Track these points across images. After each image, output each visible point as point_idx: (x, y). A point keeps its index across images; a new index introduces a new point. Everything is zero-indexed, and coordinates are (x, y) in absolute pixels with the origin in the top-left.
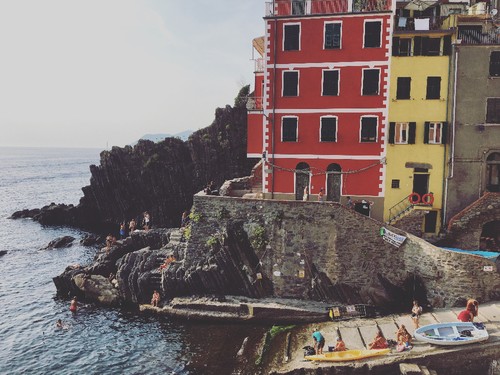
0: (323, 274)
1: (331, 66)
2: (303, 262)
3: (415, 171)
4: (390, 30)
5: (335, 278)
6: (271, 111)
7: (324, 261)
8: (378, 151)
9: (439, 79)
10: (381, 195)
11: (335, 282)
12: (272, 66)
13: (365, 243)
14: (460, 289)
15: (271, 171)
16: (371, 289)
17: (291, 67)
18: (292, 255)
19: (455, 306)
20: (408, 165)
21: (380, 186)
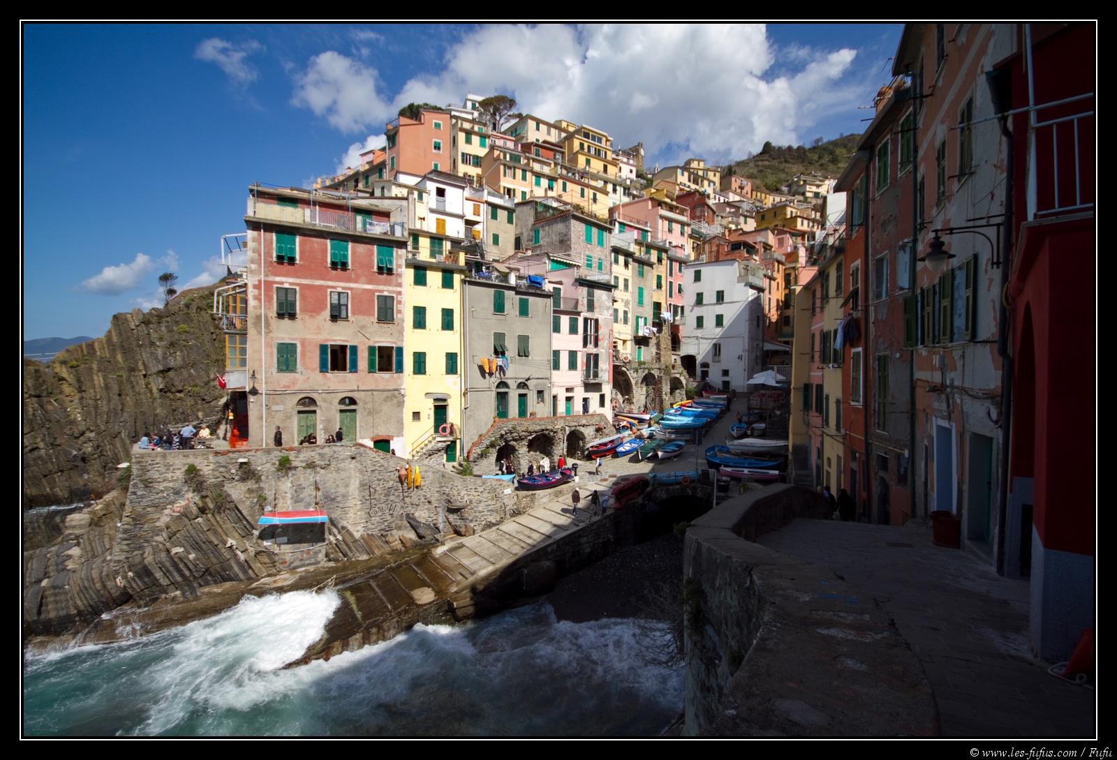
0: (343, 528)
1: (340, 286)
3: (435, 400)
5: (358, 530)
11: (357, 535)
13: (391, 483)
14: (486, 513)
16: (400, 533)
17: (287, 282)
19: (483, 530)
20: (428, 395)
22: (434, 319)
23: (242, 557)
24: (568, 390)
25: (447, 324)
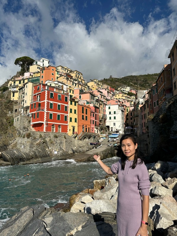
0: (63, 149)
1: (59, 104)
2: (59, 147)
3: (73, 127)
4: (69, 99)
5: (65, 150)
6: (47, 111)
7: (63, 146)
8: (67, 123)
9: (76, 110)
10: (68, 132)
12: (47, 101)
15: (47, 126)
16: (71, 152)
17: (52, 102)
18: (57, 145)
20: (72, 126)
21: (68, 130)
22: (73, 111)
23: (48, 152)
24: (93, 128)
25: (75, 113)
